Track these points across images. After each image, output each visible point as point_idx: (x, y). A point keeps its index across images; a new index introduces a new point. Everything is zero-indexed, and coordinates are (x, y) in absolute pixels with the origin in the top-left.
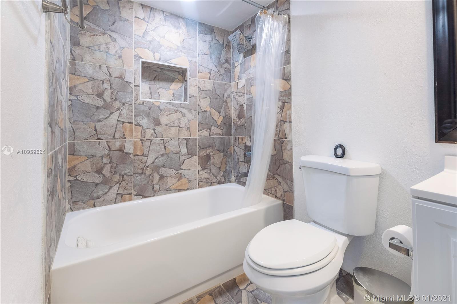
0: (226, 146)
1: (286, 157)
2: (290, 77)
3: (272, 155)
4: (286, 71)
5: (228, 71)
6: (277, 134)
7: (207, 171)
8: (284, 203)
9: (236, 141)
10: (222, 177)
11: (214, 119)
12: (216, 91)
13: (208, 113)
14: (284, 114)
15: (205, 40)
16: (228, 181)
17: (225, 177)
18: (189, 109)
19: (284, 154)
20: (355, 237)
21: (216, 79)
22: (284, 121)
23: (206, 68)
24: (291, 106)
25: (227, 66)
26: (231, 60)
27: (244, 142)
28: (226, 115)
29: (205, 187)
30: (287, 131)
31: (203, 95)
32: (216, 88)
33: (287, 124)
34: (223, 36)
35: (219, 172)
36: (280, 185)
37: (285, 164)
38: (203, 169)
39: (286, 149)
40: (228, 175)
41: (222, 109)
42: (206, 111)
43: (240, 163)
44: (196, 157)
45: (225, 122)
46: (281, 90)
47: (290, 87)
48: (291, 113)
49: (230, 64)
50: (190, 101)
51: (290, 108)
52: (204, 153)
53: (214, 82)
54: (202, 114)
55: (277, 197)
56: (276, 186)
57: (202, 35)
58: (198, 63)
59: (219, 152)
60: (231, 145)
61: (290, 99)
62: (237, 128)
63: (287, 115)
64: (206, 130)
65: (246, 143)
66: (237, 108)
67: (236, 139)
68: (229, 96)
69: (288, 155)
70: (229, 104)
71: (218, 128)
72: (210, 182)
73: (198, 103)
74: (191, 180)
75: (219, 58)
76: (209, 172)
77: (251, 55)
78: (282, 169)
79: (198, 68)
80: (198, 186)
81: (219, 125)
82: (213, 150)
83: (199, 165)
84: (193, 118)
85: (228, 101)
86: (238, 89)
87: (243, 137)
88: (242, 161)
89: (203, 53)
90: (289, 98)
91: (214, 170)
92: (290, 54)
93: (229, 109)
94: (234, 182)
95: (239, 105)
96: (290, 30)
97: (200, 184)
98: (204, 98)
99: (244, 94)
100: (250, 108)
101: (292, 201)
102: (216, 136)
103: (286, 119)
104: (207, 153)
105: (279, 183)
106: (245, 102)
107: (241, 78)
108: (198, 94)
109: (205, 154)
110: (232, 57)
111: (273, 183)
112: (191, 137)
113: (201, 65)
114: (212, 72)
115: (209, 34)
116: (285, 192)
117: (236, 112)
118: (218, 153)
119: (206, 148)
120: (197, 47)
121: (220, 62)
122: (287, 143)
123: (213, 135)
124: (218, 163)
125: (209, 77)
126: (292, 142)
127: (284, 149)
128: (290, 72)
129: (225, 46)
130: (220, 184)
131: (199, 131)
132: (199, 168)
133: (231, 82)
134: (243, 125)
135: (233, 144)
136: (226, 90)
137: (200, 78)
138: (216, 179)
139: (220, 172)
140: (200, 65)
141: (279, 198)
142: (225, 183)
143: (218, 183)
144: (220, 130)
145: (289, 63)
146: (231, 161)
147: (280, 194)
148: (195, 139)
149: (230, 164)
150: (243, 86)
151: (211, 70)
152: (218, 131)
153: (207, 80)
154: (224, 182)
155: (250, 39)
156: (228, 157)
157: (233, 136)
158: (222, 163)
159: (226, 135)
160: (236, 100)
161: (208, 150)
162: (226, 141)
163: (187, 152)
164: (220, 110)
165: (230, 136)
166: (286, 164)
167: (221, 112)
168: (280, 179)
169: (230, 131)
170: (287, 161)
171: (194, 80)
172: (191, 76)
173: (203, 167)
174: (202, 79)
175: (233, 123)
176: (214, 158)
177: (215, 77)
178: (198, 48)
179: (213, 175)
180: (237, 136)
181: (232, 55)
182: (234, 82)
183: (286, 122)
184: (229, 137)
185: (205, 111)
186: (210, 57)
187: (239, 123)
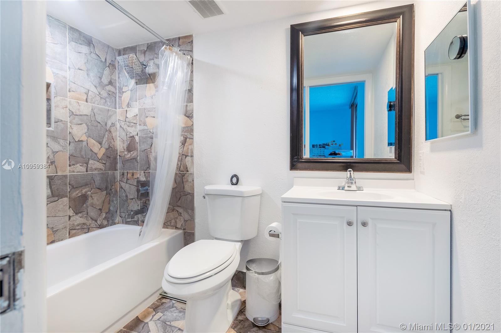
0: (109, 182)
1: (187, 188)
2: (192, 115)
3: (173, 189)
4: (188, 109)
5: (112, 95)
6: (179, 168)
7: (83, 215)
8: (184, 232)
9: (123, 177)
10: (104, 219)
11: (93, 151)
12: (96, 117)
13: (85, 143)
14: (185, 148)
15: (79, 51)
16: (112, 223)
17: (108, 219)
18: (54, 137)
19: (186, 186)
20: (245, 240)
21: (96, 102)
22: (185, 155)
23: (82, 87)
24: (193, 142)
25: (111, 88)
26: (116, 83)
27: (135, 176)
28: (110, 147)
29: (79, 235)
30: (189, 165)
31: (77, 120)
32: (96, 114)
33: (189, 158)
34: (106, 52)
35: (99, 214)
36: (181, 216)
37: (186, 195)
38: (77, 214)
39: (187, 181)
40: (113, 216)
41: (105, 140)
42: (82, 141)
43: (129, 200)
44: (66, 200)
45: (109, 155)
46: (183, 126)
47: (193, 124)
48: (193, 148)
49: (115, 87)
50: (56, 127)
51: (192, 144)
52: (78, 192)
53: (92, 105)
54: (74, 144)
55: (177, 228)
56: (176, 218)
57: (75, 43)
58: (68, 79)
59: (99, 190)
60: (116, 181)
61: (193, 135)
62: (125, 162)
63: (189, 150)
64: (81, 164)
65: (138, 178)
66: (125, 139)
67: (123, 174)
68: (114, 125)
69: (189, 186)
70: (114, 135)
71: (98, 161)
72: (86, 228)
73: (69, 130)
74: (58, 230)
75: (100, 78)
76: (86, 216)
77: (147, 84)
78: (183, 200)
79: (69, 85)
80: (69, 235)
81: (100, 159)
82: (92, 189)
83: (71, 208)
84: (61, 148)
85: (112, 130)
86: (126, 117)
87: (135, 171)
88: (132, 198)
89: (77, 68)
90: (191, 134)
91: (93, 213)
92: (193, 93)
93: (113, 140)
94: (121, 223)
95: (128, 136)
96: (193, 71)
97: (73, 233)
98: (79, 125)
99: (136, 125)
100: (144, 140)
101: (193, 228)
102: (96, 172)
103: (188, 153)
104: (82, 193)
105: (180, 214)
106: (137, 134)
107: (132, 106)
108: (69, 118)
109: (80, 195)
110: (117, 79)
111: (172, 215)
112: (57, 173)
113: (74, 82)
114: (90, 93)
115: (86, 46)
116: (186, 221)
117: (124, 144)
118: (98, 192)
119: (82, 186)
120: (67, 57)
121: (101, 83)
122: (188, 176)
123: (92, 170)
124: (98, 204)
125: (85, 99)
126: (193, 174)
127: (186, 182)
128: (193, 110)
129: (108, 64)
130: (101, 228)
131: (70, 166)
132: (71, 213)
133: (116, 109)
134: (135, 159)
135: (119, 180)
136: (110, 117)
137: (72, 98)
138: (96, 223)
139: (102, 214)
140: (72, 82)
141: (179, 228)
142: (108, 226)
143: (98, 228)
144: (101, 164)
145: (192, 101)
146: (117, 200)
147: (181, 224)
148: (64, 176)
149: (115, 203)
150: (135, 116)
151: (89, 90)
152: (98, 165)
153: (82, 102)
154: (106, 225)
155: (145, 66)
156: (112, 195)
157: (119, 171)
158: (103, 203)
159: (109, 170)
160: (124, 130)
161: (84, 189)
162: (109, 177)
163: (51, 194)
164: (101, 140)
165: (115, 171)
166: (188, 195)
167: (103, 143)
168: (181, 210)
169: (115, 165)
170: (188, 192)
171: (62, 99)
172: (57, 94)
173: (77, 210)
174: (74, 99)
175: (119, 156)
176: (93, 198)
177: (94, 100)
178: (68, 59)
179: (91, 218)
180: (125, 171)
181: (117, 77)
182: (121, 110)
183: (188, 156)
184: (114, 173)
185: (79, 141)
186: (87, 74)
187: (129, 155)
